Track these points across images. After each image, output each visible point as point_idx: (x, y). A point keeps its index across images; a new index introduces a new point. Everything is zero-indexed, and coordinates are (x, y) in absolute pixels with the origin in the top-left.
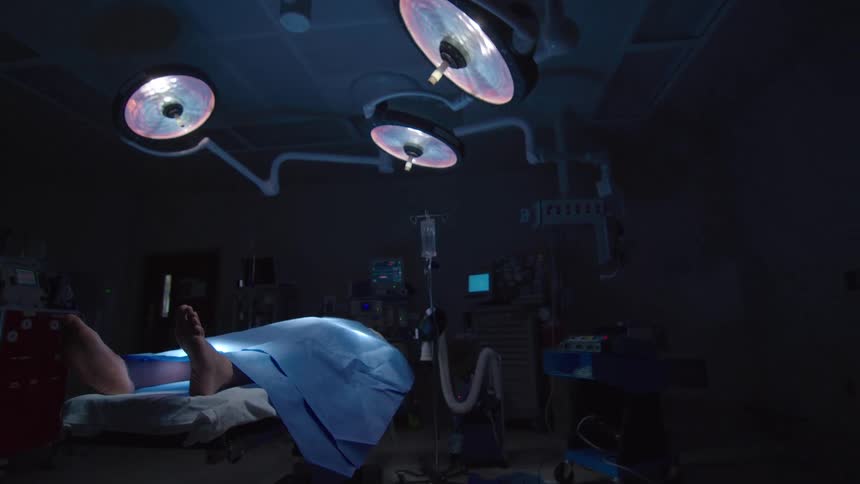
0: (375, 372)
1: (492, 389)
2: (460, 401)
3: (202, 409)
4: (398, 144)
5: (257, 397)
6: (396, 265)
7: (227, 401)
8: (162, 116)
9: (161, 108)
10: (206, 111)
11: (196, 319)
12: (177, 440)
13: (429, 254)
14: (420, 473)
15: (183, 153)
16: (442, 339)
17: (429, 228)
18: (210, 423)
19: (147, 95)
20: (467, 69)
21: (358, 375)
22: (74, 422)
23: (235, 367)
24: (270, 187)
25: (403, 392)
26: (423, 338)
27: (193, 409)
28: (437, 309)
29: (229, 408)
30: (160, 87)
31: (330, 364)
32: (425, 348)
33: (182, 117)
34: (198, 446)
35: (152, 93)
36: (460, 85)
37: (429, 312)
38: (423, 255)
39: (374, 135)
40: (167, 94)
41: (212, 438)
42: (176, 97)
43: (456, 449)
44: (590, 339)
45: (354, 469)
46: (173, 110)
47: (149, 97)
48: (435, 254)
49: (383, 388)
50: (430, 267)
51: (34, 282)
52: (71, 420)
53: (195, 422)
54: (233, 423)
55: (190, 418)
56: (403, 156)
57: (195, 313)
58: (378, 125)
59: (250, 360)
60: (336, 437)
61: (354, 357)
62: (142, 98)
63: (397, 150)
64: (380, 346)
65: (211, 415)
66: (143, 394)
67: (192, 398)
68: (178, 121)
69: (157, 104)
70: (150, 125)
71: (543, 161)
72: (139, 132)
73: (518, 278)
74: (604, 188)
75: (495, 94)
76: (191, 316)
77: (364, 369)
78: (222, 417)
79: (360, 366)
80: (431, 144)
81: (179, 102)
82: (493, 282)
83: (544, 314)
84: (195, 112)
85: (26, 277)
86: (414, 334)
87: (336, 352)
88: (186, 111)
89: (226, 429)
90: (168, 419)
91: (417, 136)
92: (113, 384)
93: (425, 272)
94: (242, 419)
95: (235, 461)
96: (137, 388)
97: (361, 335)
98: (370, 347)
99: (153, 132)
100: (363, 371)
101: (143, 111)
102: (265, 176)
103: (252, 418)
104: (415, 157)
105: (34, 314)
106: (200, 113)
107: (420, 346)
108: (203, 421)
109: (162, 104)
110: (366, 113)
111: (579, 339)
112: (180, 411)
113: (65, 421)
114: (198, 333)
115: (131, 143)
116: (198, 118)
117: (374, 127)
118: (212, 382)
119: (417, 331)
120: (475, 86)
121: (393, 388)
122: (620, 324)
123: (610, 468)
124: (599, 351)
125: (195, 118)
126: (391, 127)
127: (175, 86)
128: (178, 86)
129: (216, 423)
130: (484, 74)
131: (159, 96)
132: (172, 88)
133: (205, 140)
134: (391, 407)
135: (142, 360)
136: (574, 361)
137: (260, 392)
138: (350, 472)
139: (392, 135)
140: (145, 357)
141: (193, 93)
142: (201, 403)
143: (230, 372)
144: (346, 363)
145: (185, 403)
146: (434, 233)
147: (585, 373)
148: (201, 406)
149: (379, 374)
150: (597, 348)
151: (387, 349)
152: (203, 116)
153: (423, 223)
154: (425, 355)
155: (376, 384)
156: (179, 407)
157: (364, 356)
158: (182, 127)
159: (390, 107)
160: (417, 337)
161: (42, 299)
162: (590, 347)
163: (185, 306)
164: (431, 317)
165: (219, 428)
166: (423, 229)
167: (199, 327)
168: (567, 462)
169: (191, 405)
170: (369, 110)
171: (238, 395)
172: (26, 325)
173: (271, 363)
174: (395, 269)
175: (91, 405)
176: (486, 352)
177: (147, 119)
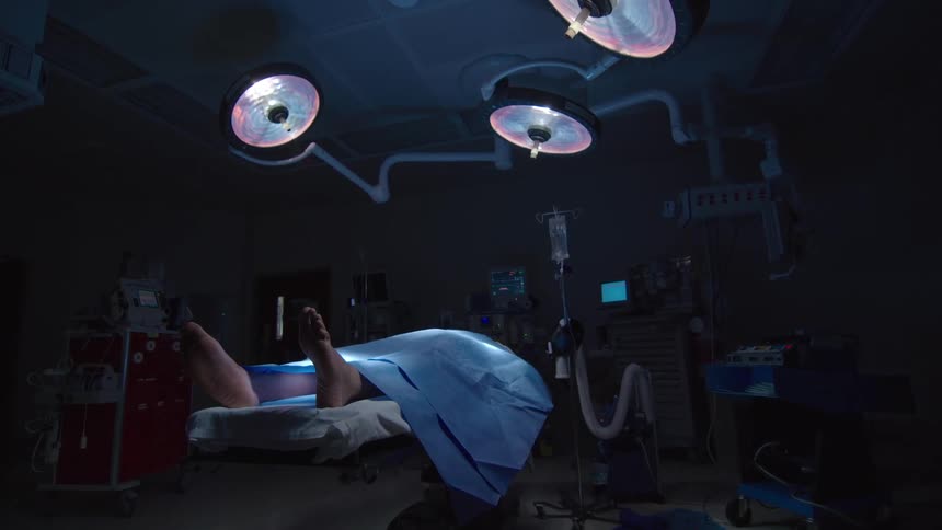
0: (511, 387)
1: (640, 411)
2: (604, 425)
3: (332, 422)
4: (521, 129)
5: (389, 409)
6: (517, 275)
7: (358, 413)
8: (268, 121)
9: (266, 113)
10: (311, 113)
11: (321, 321)
12: (306, 457)
13: (560, 255)
14: (560, 506)
15: (291, 160)
16: (579, 355)
17: (558, 225)
18: (342, 437)
19: (251, 99)
20: (610, 17)
21: (492, 390)
22: (201, 436)
23: (363, 378)
24: (379, 193)
25: (545, 410)
26: (557, 352)
27: (322, 422)
28: (572, 320)
29: (361, 421)
30: (264, 90)
31: (461, 378)
32: (560, 363)
33: (288, 121)
34: (330, 463)
35: (256, 97)
36: (600, 42)
37: (562, 323)
38: (553, 258)
39: (494, 122)
40: (271, 97)
41: (345, 453)
42: (281, 100)
43: (602, 479)
44: (767, 349)
45: (499, 496)
46: (278, 114)
47: (254, 101)
48: (567, 256)
49: (521, 406)
50: (562, 270)
51: (155, 303)
52: (197, 434)
53: (326, 435)
54: (367, 438)
55: (320, 432)
56: (527, 143)
57: (319, 316)
58: (498, 107)
59: (378, 370)
60: (475, 459)
61: (486, 370)
62: (247, 103)
63: (519, 136)
64: (513, 360)
65: (343, 426)
66: (268, 406)
67: (321, 410)
68: (284, 126)
69: (262, 108)
70: (257, 132)
71: (693, 139)
72: (248, 141)
73: (662, 283)
74: (771, 168)
75: (648, 43)
76: (314, 319)
77: (499, 385)
78: (356, 430)
79: (492, 381)
80: (561, 123)
81: (284, 105)
82: (631, 290)
83: (697, 325)
84: (300, 116)
85: (148, 298)
86: (547, 349)
87: (466, 365)
88: (291, 114)
89: (360, 443)
90: (296, 434)
91: (543, 115)
92: (236, 396)
93: (556, 276)
94: (376, 434)
95: (372, 480)
96: (261, 402)
97: (492, 348)
98: (501, 361)
99: (260, 140)
100: (496, 386)
101: (249, 117)
102: (374, 182)
103: (386, 433)
104: (542, 141)
105: (156, 335)
106: (306, 116)
107: (554, 362)
108: (334, 435)
109: (267, 108)
110: (484, 94)
111: (751, 350)
112: (308, 424)
113: (191, 435)
114: (323, 337)
115: (239, 153)
116: (303, 121)
117: (494, 110)
118: (340, 393)
119: (549, 344)
120: (621, 39)
121: (533, 406)
122: (800, 332)
123: (802, 505)
124: (780, 363)
125: (302, 122)
126: (513, 107)
127: (279, 87)
128: (283, 87)
129: (348, 436)
130: (634, 20)
131: (265, 99)
132: (276, 91)
133: (312, 145)
134: (534, 427)
135: (265, 372)
136: (745, 377)
137: (392, 404)
138: (495, 499)
139: (514, 118)
140: (268, 368)
141: (297, 94)
142: (331, 414)
143: (357, 383)
144: (478, 377)
145: (314, 416)
146: (565, 232)
147: (764, 390)
148: (332, 419)
149: (516, 390)
150: (779, 359)
151: (519, 363)
152: (309, 118)
153: (551, 220)
154: (561, 372)
155: (513, 401)
156: (307, 420)
157: (497, 370)
158: (288, 132)
159: (511, 84)
160: (550, 351)
161: (164, 320)
162: (767, 359)
163: (308, 308)
164: (565, 329)
165: (352, 442)
166: (551, 227)
167: (324, 331)
168: (741, 498)
169: (322, 418)
170: (487, 91)
171: (368, 408)
172: (151, 346)
173: (399, 375)
174: (516, 279)
175: (217, 419)
176: (631, 369)
177: (254, 126)
